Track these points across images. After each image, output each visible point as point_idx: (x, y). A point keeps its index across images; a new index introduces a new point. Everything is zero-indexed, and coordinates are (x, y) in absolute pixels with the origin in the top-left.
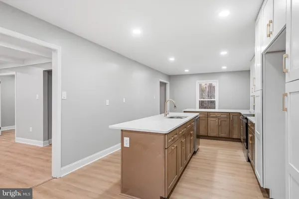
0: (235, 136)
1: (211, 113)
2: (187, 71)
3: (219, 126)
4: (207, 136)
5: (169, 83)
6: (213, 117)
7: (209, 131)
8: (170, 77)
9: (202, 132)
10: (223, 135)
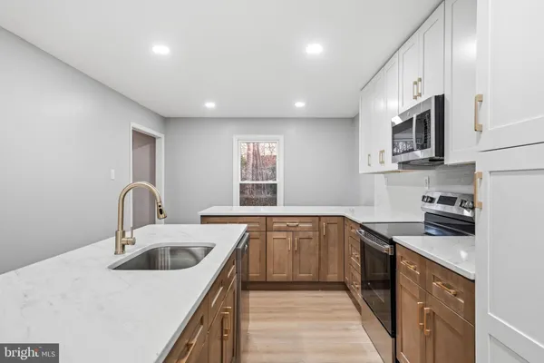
0: (333, 276)
1: (275, 220)
2: (210, 105)
3: (296, 252)
4: (266, 282)
5: (162, 136)
6: (279, 230)
7: (270, 270)
8: (166, 121)
9: (254, 274)
10: (303, 276)
